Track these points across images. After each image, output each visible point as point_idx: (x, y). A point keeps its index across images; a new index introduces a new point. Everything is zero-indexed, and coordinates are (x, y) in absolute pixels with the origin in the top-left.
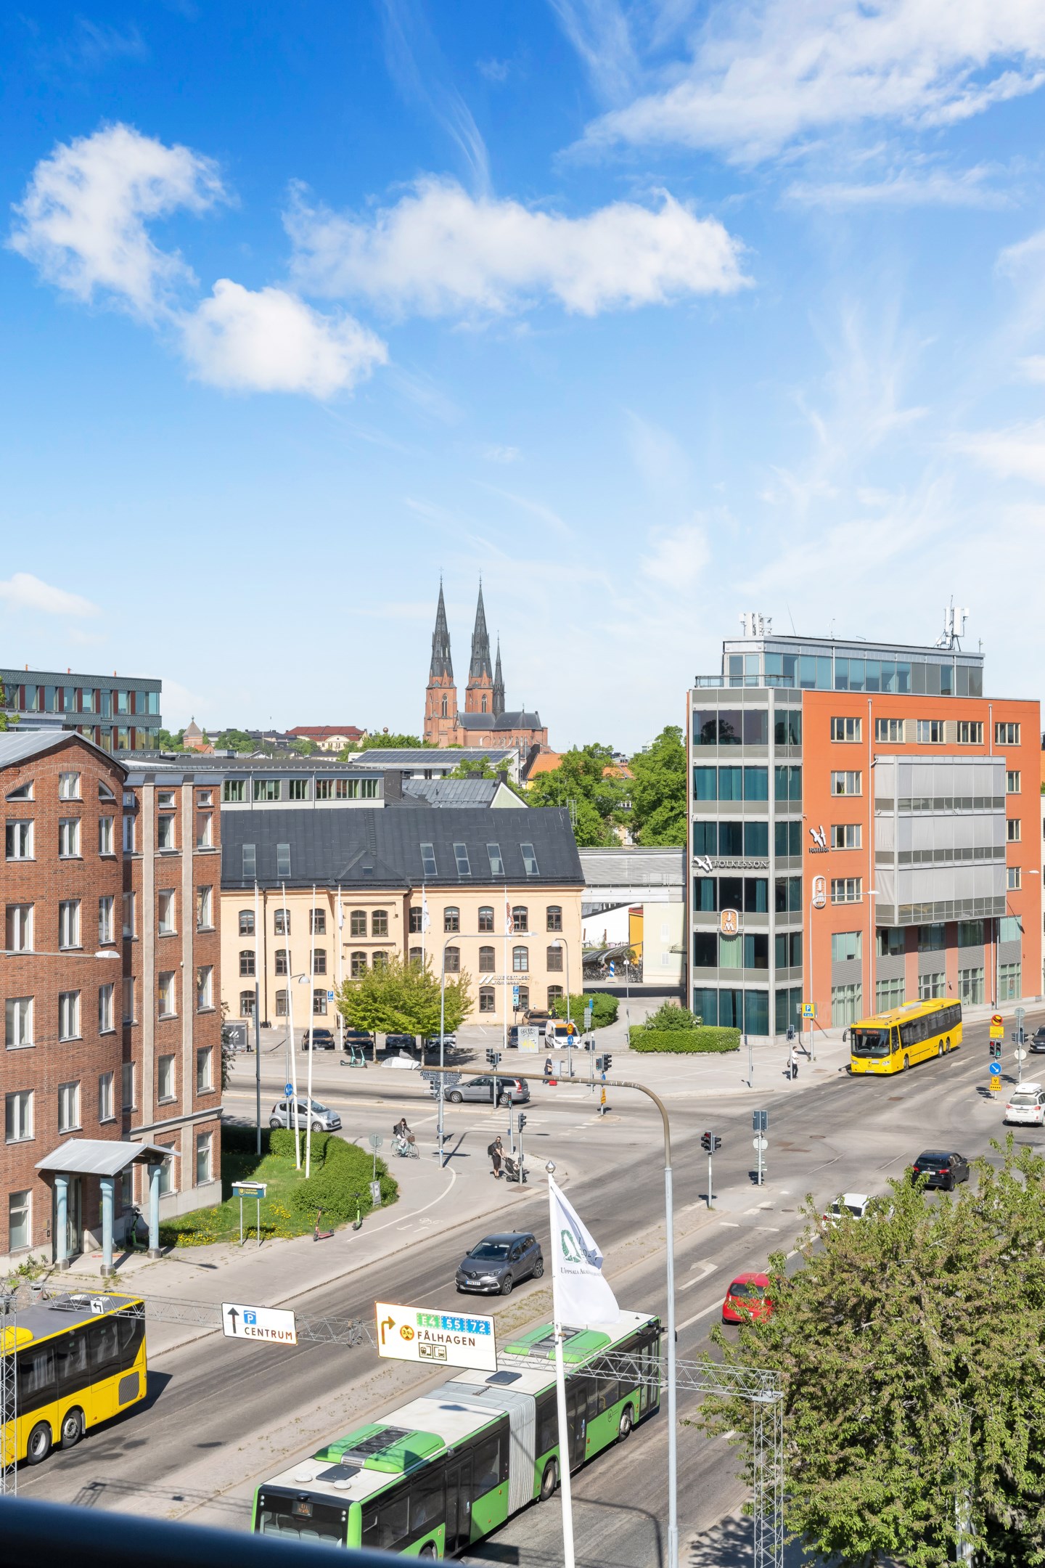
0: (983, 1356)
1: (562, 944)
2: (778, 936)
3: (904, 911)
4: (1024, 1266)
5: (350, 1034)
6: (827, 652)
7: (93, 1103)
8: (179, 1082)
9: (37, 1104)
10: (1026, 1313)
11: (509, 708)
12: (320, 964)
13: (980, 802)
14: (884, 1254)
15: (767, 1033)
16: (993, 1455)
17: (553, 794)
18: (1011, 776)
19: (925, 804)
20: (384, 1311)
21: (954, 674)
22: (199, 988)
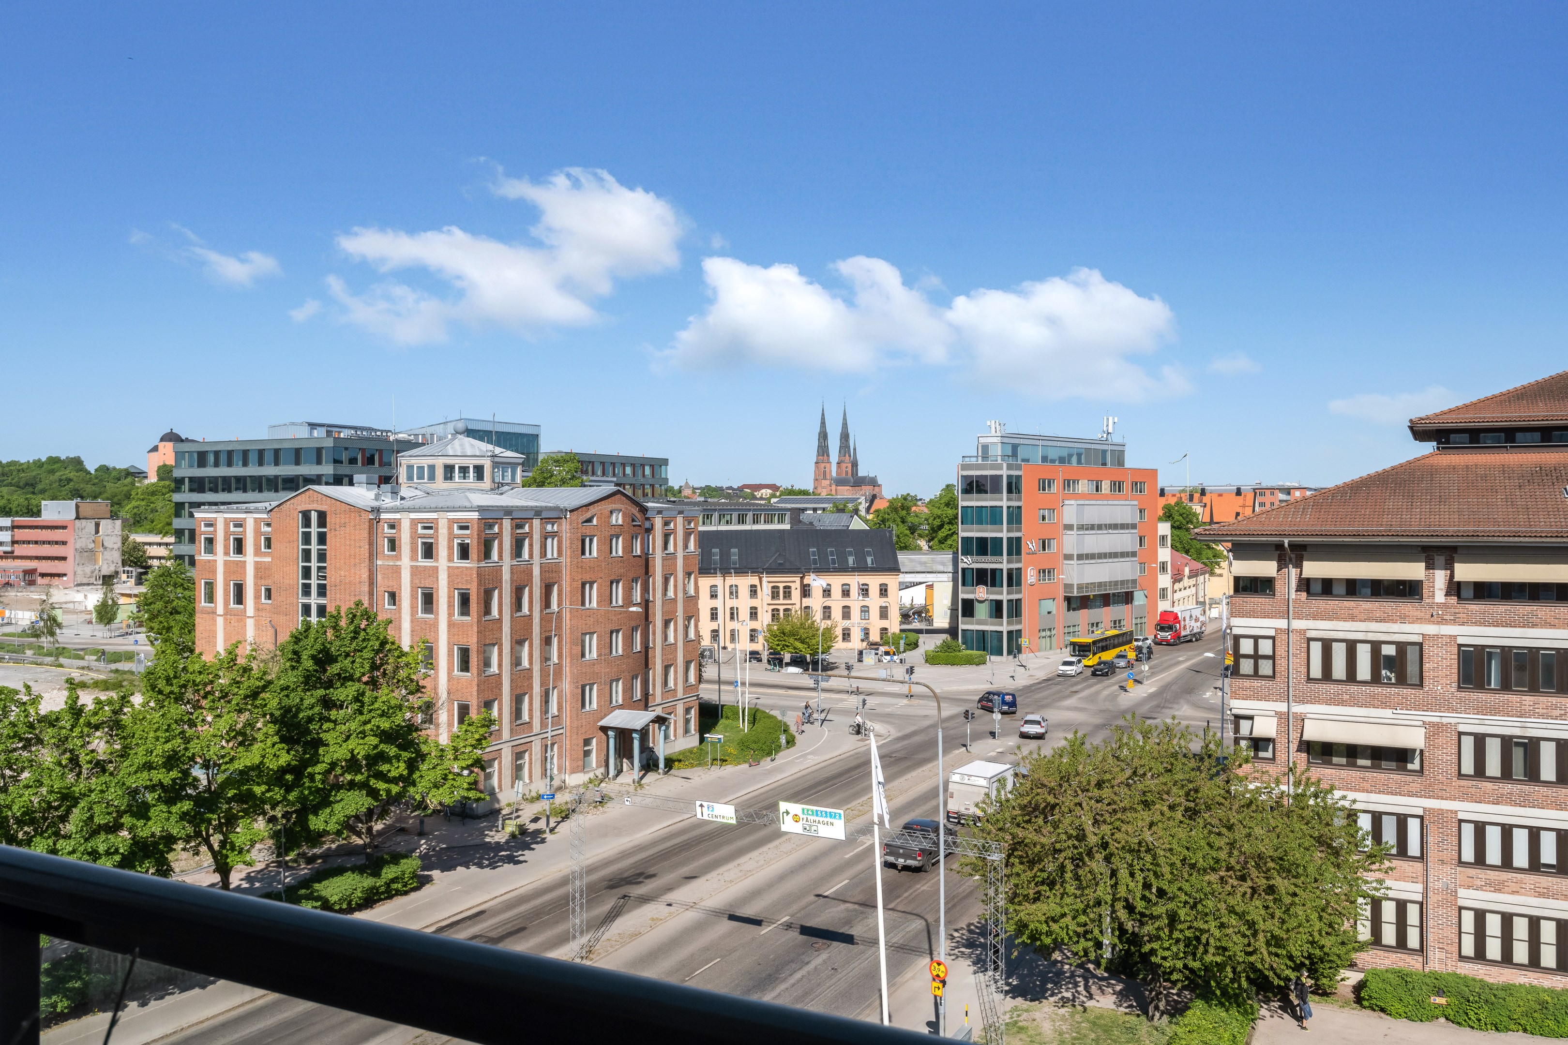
0: (1118, 836)
1: (887, 605)
2: (1008, 601)
3: (1080, 587)
4: (1140, 786)
5: (771, 654)
6: (1037, 442)
7: (629, 690)
8: (676, 679)
9: (598, 690)
10: (1142, 813)
11: (861, 473)
12: (754, 614)
13: (1123, 526)
14: (1061, 778)
15: (1002, 654)
16: (1122, 892)
17: (884, 521)
18: (1141, 512)
19: (1092, 527)
20: (783, 806)
21: (1109, 454)
22: (686, 628)
